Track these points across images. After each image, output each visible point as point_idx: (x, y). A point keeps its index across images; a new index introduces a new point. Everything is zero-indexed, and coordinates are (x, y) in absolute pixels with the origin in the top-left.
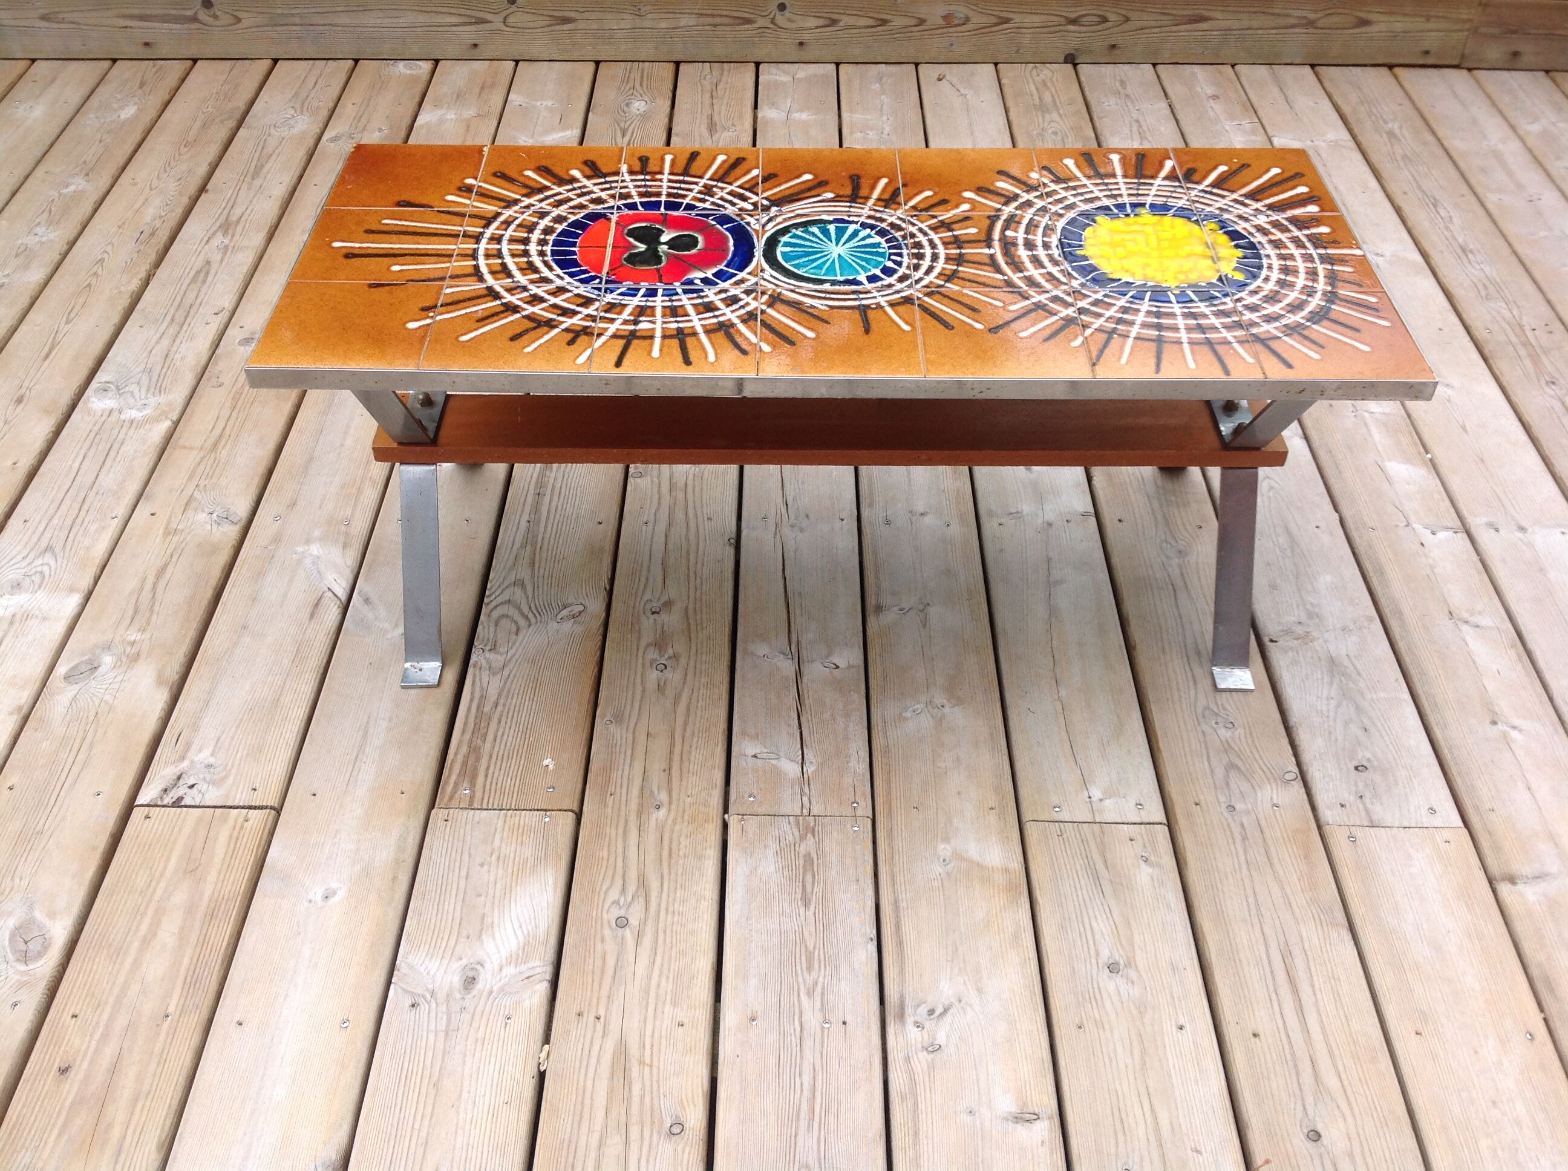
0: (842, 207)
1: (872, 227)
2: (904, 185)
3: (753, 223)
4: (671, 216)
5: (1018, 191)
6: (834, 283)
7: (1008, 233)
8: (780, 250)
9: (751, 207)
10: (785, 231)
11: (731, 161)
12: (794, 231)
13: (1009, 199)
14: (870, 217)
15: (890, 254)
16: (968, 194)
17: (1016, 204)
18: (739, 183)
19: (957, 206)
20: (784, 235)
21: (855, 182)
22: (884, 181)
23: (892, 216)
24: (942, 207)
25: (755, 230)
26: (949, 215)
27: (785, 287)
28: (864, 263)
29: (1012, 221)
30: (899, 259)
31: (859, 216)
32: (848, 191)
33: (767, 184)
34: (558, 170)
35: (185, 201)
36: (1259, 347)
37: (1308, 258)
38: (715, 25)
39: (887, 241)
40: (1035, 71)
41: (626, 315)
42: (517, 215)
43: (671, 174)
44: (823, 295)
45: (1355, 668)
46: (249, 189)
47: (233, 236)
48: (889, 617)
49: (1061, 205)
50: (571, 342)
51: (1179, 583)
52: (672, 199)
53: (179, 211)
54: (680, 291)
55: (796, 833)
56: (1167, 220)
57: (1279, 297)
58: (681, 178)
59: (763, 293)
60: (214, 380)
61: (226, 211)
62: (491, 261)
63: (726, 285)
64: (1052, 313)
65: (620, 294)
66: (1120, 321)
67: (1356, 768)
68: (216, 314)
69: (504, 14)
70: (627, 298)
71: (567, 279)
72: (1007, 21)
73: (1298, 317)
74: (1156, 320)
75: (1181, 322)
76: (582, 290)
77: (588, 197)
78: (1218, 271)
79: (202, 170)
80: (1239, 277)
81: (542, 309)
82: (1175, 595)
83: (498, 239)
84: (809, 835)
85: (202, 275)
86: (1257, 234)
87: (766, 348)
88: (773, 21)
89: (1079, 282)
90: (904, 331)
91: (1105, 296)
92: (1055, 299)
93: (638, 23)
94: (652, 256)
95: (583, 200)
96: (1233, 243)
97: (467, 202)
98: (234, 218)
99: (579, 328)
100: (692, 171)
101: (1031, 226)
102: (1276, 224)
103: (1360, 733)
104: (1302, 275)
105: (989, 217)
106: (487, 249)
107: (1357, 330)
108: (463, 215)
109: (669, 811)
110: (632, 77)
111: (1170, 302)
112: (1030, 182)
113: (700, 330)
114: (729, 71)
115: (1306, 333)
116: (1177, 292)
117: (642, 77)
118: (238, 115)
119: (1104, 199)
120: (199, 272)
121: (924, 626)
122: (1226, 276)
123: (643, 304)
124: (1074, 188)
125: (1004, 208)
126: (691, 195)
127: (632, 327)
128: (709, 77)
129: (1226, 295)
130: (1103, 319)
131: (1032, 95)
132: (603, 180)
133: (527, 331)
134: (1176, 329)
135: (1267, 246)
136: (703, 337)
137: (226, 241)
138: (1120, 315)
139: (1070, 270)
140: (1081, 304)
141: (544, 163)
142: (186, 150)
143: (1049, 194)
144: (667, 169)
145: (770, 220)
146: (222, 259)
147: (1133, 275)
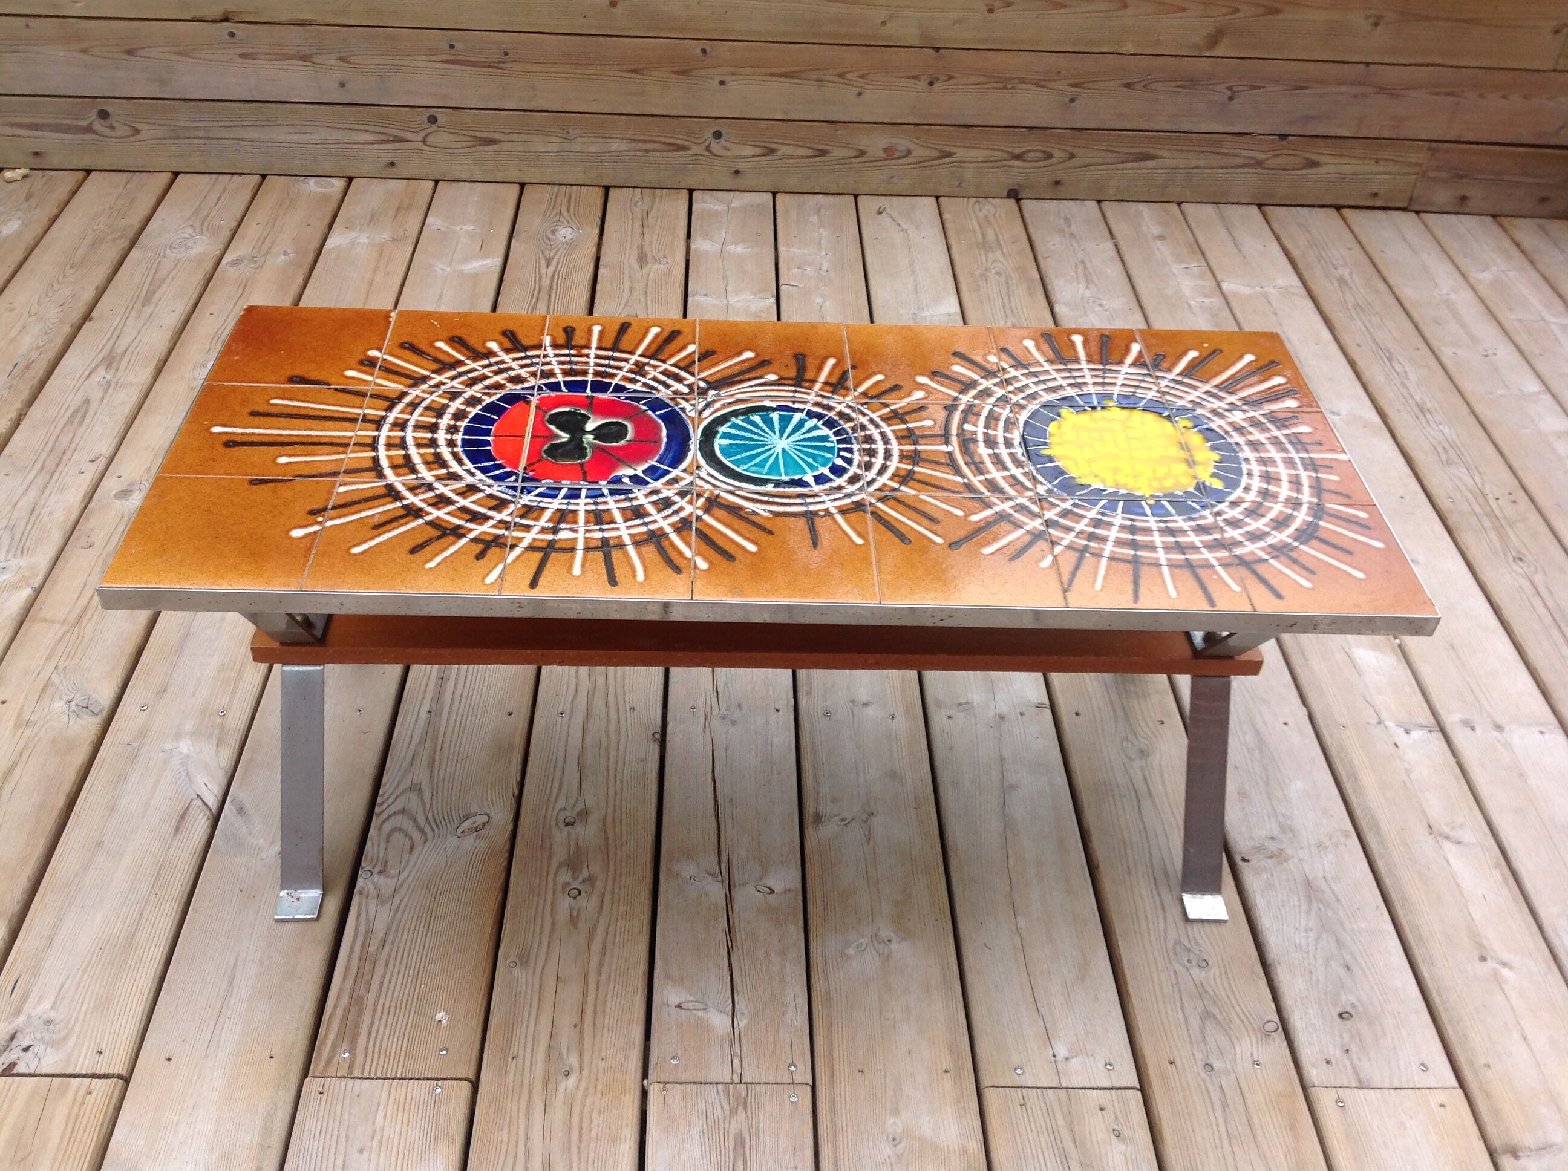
0: (786, 392)
1: (819, 416)
2: (854, 367)
3: (689, 409)
4: (598, 398)
5: (976, 377)
6: (778, 483)
7: (967, 427)
8: (719, 442)
9: (686, 390)
10: (723, 420)
11: (666, 334)
12: (733, 419)
13: (967, 386)
14: (817, 404)
15: (840, 450)
16: (922, 380)
17: (973, 392)
18: (673, 360)
19: (909, 395)
20: (722, 424)
21: (800, 360)
22: (831, 361)
23: (841, 404)
24: (894, 394)
25: (689, 417)
26: (903, 403)
27: (724, 488)
28: (810, 460)
29: (970, 412)
30: (848, 455)
31: (805, 403)
32: (793, 373)
33: (705, 363)
34: (473, 341)
35: (67, 329)
36: (1243, 572)
37: (1290, 463)
38: (647, 151)
39: (836, 434)
40: (977, 206)
41: (544, 521)
42: (426, 396)
43: (599, 348)
44: (766, 499)
45: (1333, 893)
46: (138, 317)
47: (117, 370)
48: (829, 829)
49: (1022, 395)
50: (480, 556)
51: (1142, 789)
52: (599, 379)
53: (59, 341)
54: (606, 491)
55: (726, 1106)
56: (1137, 414)
57: (1261, 511)
58: (610, 353)
59: (699, 495)
60: (84, 538)
61: (111, 342)
62: (393, 453)
63: (658, 484)
64: (1018, 526)
65: (538, 495)
66: (1091, 537)
67: (1340, 1015)
68: (92, 461)
69: (423, 134)
70: (546, 500)
71: (480, 475)
72: (949, 155)
73: (1284, 536)
74: (1131, 537)
75: (1158, 539)
76: (495, 489)
77: (505, 375)
78: (1195, 477)
79: (89, 294)
80: (1218, 484)
81: (449, 514)
82: (1139, 802)
83: (401, 425)
84: (741, 1109)
85: (80, 415)
86: (1234, 434)
87: (703, 565)
88: (708, 149)
89: (1045, 488)
90: (857, 545)
91: (1075, 505)
92: (1020, 508)
93: (567, 146)
94: (576, 448)
95: (500, 379)
96: (1209, 444)
97: (369, 378)
98: (119, 350)
99: (489, 538)
100: (622, 346)
101: (992, 419)
102: (1255, 423)
103: (1342, 972)
104: (1285, 485)
105: (946, 408)
106: (388, 437)
107: (1349, 553)
108: (363, 394)
109: (580, 1079)
110: (559, 202)
111: (1145, 515)
112: (989, 366)
113: (627, 541)
114: (661, 197)
115: (1294, 555)
116: (1152, 502)
117: (569, 202)
118: (131, 234)
119: (1068, 388)
120: (76, 411)
121: (868, 840)
122: (1203, 483)
123: (564, 507)
124: (1035, 375)
125: (961, 396)
126: (621, 374)
127: (550, 537)
128: (639, 203)
129: (1204, 507)
130: (1073, 534)
131: (974, 231)
132: (523, 355)
133: (429, 542)
134: (1152, 548)
135: (1245, 448)
136: (631, 550)
137: (109, 377)
138: (1091, 529)
139: (1035, 472)
140: (1050, 515)
141: (457, 333)
142: (71, 271)
143: (1008, 382)
144: (594, 344)
145: (707, 406)
146: (103, 397)
147: (1103, 481)
